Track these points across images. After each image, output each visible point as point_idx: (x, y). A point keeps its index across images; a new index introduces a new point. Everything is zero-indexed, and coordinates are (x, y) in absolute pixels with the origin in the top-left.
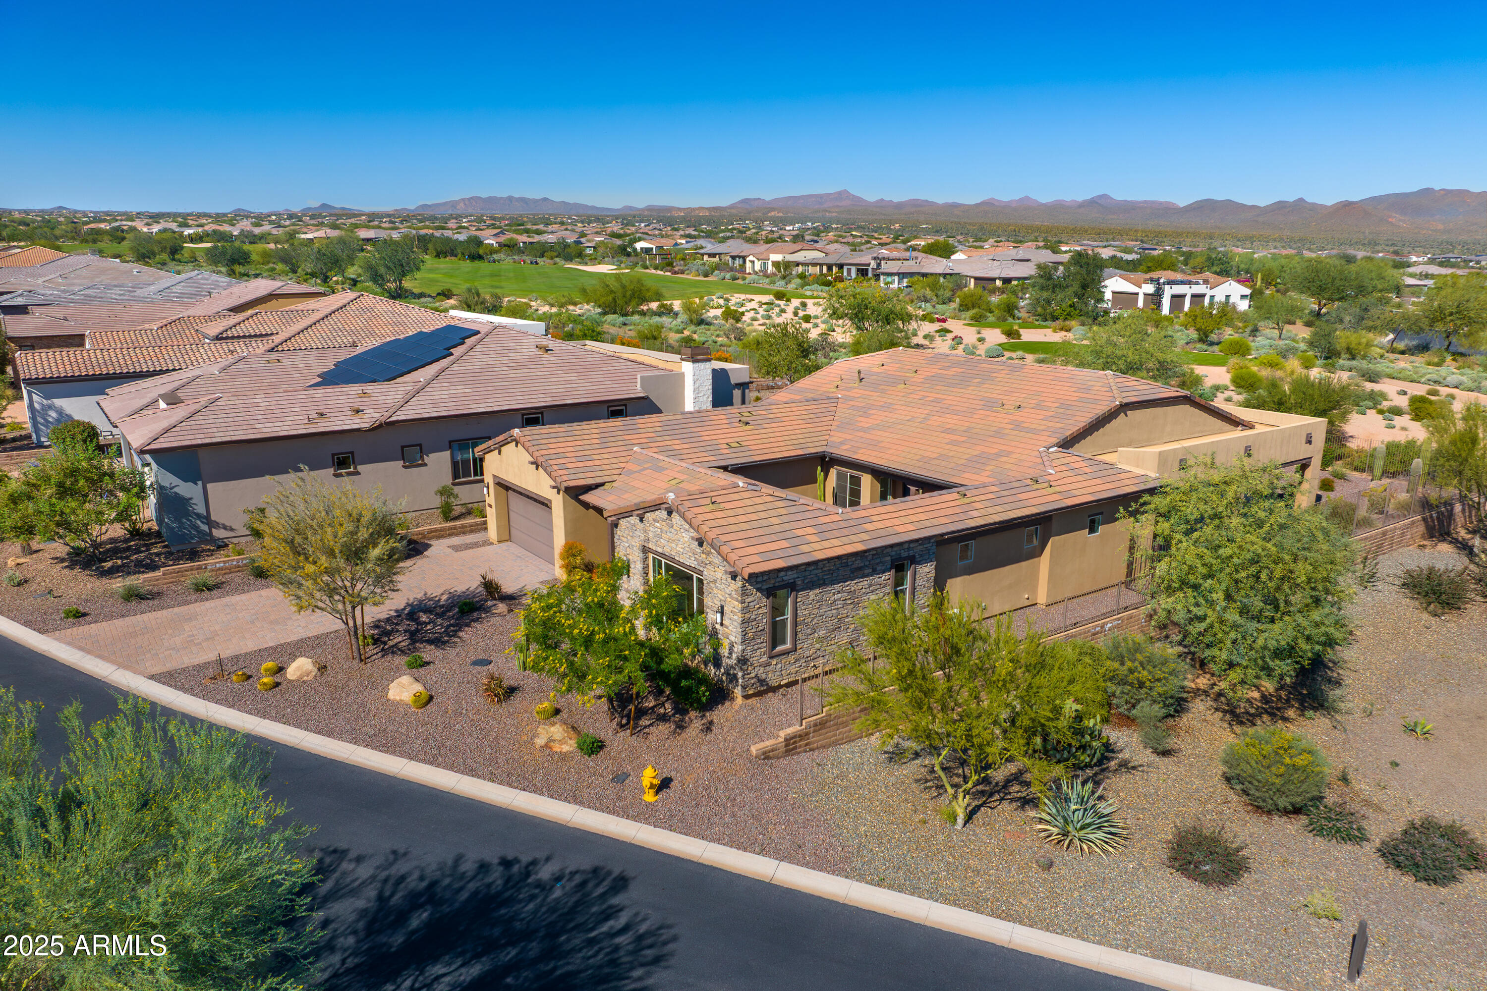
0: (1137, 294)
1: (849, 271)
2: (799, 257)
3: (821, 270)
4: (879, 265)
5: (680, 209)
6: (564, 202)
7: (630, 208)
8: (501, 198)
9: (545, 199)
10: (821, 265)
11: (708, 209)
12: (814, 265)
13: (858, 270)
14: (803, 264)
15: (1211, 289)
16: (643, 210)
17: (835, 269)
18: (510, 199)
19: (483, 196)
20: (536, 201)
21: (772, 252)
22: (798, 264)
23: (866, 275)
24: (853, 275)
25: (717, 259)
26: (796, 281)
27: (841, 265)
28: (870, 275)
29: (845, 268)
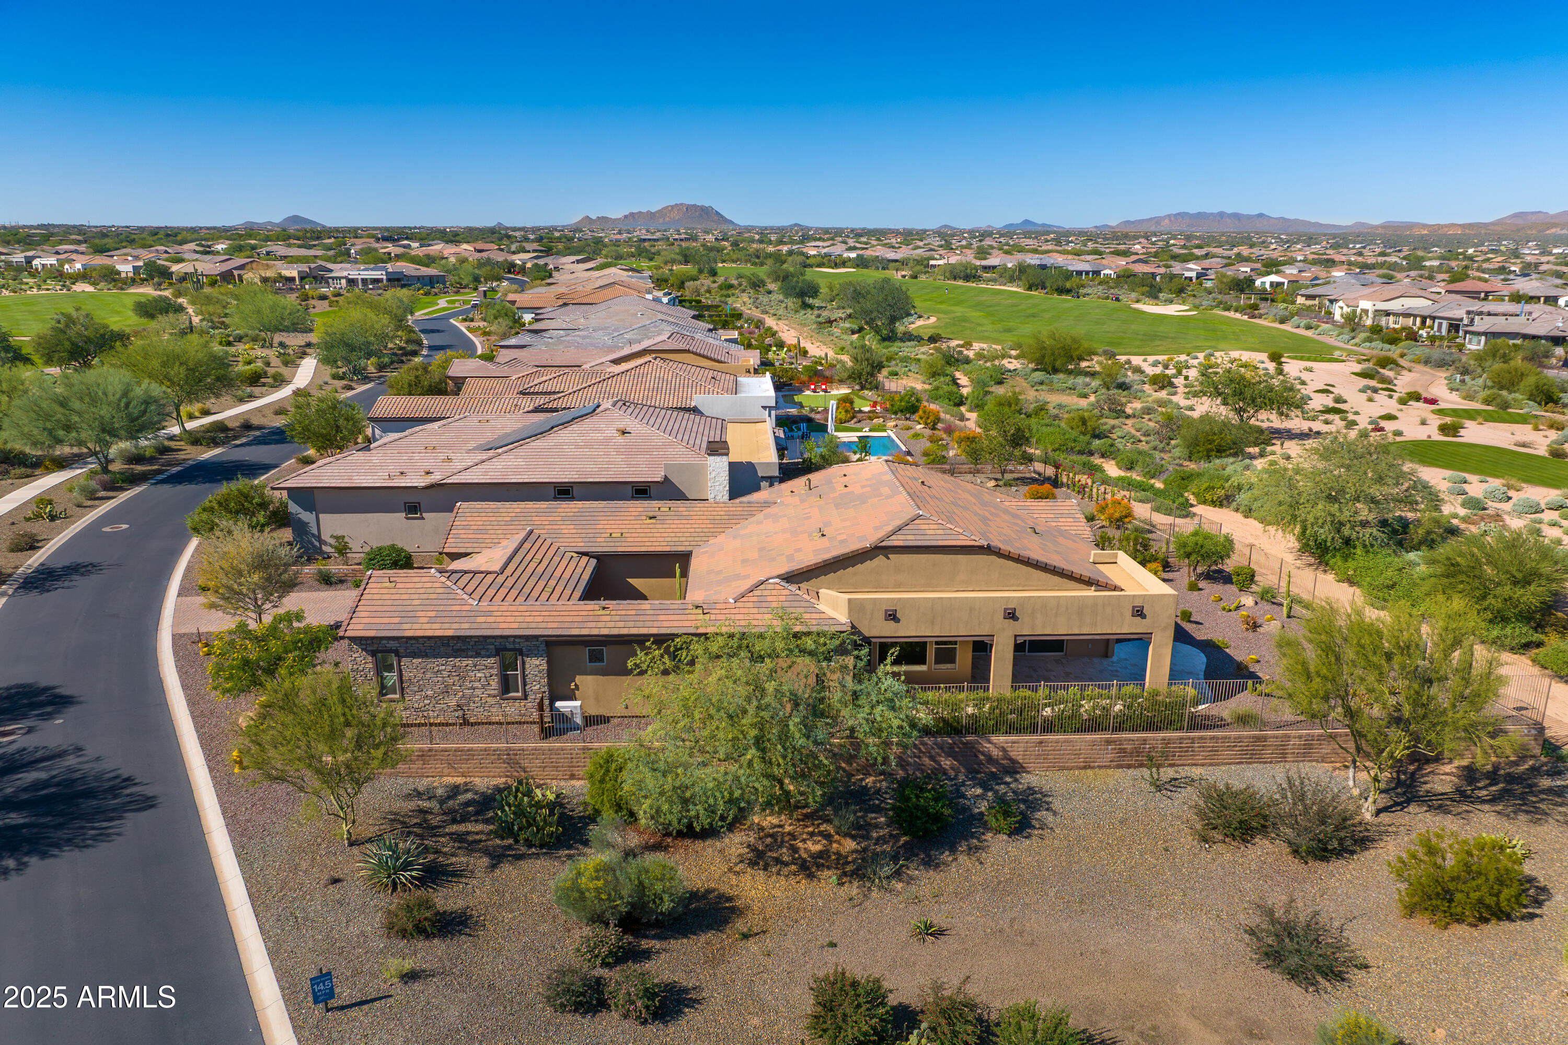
1: (1440, 325)
2: (1394, 306)
3: (1414, 324)
4: (1472, 320)
5: (1424, 226)
6: (1282, 218)
8: (1212, 214)
9: (1261, 215)
10: (1415, 316)
11: (1463, 226)
12: (1407, 315)
13: (1451, 325)
14: (1397, 315)
16: (1377, 227)
17: (1428, 322)
18: (1222, 215)
19: (1192, 212)
20: (1250, 217)
21: (1366, 297)
22: (1388, 314)
23: (1457, 331)
24: (1444, 331)
25: (1316, 302)
26: (1363, 335)
27: (1434, 318)
28: (1461, 333)
29: (1437, 321)
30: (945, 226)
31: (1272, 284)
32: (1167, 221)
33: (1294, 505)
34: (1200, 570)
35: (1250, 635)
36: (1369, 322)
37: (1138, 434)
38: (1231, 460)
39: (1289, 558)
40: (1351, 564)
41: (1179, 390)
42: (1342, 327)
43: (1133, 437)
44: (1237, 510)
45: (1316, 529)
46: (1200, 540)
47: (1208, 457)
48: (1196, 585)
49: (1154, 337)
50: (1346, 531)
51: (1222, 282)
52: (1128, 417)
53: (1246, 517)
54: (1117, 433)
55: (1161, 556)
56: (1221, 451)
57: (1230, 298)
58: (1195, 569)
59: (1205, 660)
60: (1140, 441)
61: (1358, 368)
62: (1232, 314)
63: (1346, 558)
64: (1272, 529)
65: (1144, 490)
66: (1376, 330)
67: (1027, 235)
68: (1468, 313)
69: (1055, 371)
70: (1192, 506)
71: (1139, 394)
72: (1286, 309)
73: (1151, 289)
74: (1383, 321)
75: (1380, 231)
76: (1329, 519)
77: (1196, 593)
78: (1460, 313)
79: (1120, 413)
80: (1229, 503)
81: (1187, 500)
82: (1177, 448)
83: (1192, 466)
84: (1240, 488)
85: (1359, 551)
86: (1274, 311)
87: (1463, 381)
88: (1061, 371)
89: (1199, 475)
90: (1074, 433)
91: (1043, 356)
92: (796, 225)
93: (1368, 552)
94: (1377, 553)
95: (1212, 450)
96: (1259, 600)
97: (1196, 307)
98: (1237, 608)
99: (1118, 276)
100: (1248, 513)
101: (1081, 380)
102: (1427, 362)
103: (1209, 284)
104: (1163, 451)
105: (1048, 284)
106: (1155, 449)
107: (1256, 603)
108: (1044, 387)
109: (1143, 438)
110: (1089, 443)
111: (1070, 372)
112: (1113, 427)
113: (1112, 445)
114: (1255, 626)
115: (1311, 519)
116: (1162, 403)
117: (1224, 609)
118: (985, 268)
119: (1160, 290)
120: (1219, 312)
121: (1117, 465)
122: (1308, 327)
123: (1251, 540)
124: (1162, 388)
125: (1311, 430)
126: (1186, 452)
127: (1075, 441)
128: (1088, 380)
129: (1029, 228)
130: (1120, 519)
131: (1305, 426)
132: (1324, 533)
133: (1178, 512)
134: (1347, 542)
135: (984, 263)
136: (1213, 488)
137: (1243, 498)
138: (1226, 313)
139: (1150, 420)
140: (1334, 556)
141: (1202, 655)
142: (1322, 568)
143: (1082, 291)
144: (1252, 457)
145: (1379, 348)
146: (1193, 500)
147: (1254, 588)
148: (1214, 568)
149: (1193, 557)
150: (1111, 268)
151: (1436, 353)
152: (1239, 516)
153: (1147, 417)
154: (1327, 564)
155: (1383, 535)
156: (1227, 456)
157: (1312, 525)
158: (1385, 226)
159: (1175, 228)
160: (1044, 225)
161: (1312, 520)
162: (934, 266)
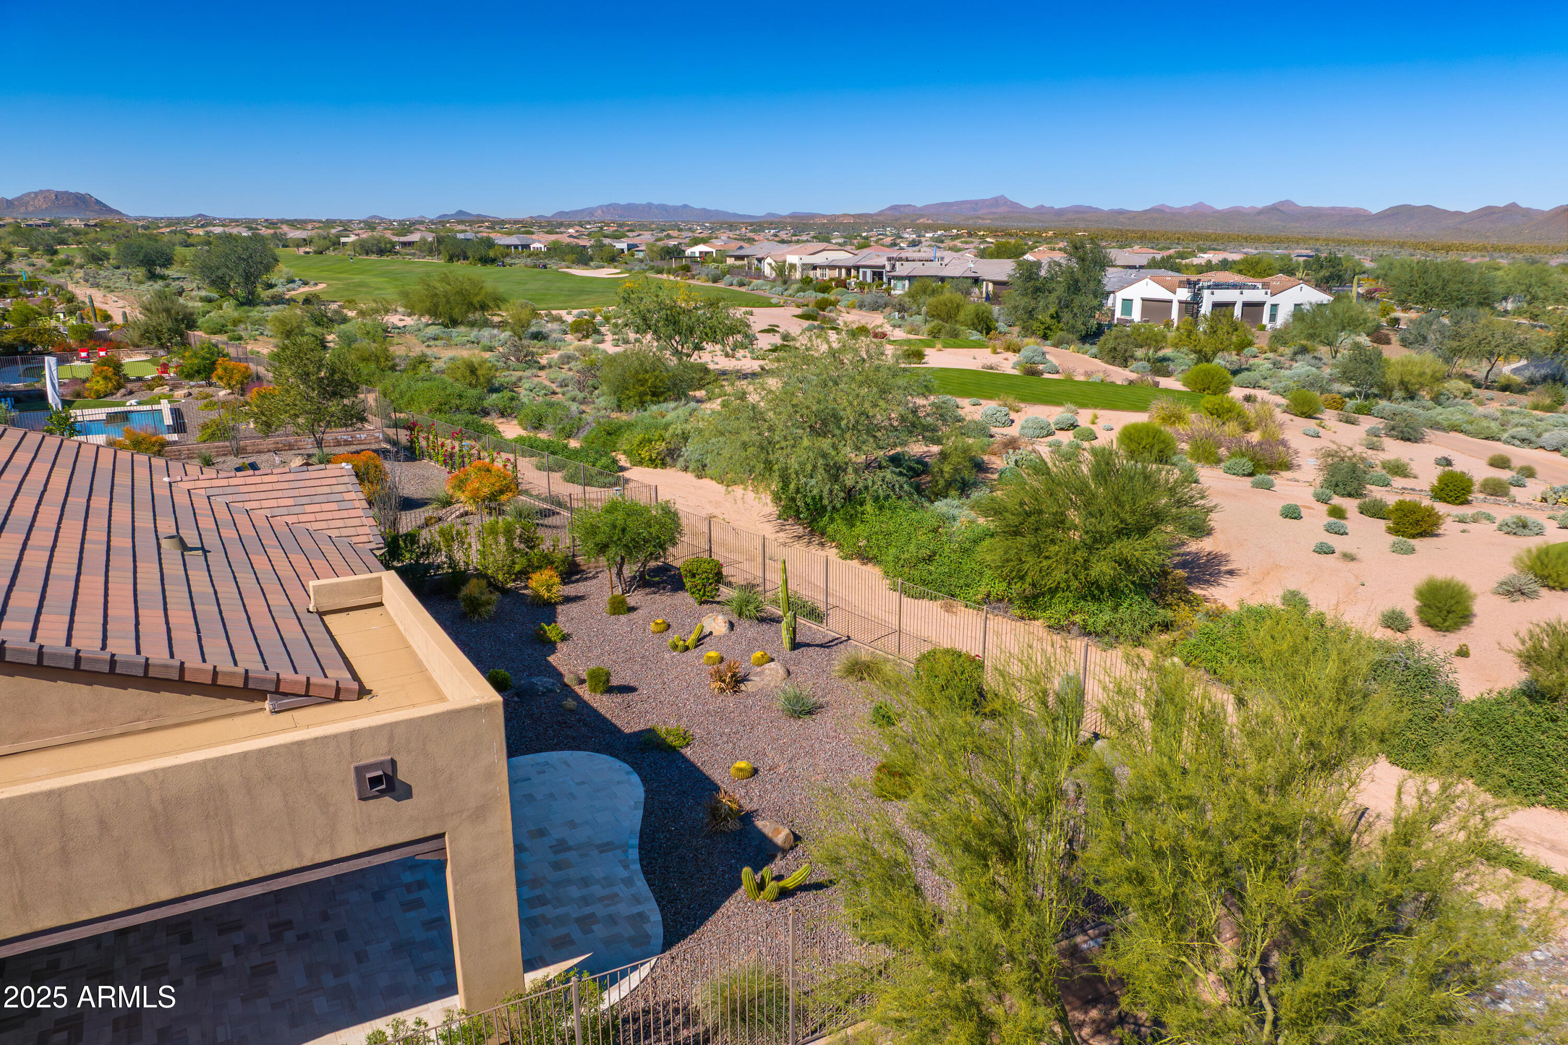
0: (1171, 302)
1: (864, 273)
2: (819, 259)
3: (840, 273)
4: (894, 267)
5: (824, 216)
6: (704, 209)
7: (774, 215)
8: (640, 205)
9: (685, 206)
10: (840, 268)
11: (853, 216)
12: (832, 267)
13: (874, 273)
14: (823, 267)
15: (1273, 295)
16: (785, 217)
17: (853, 272)
18: (649, 205)
19: (622, 203)
20: (676, 209)
21: (791, 253)
22: (815, 268)
23: (881, 279)
24: (869, 280)
25: (745, 262)
26: (795, 286)
27: (857, 268)
28: (885, 279)
29: (861, 270)
30: (374, 217)
31: (701, 253)
32: (599, 212)
33: (767, 446)
34: (629, 570)
35: (730, 700)
36: (798, 275)
37: (554, 386)
38: (672, 405)
39: (768, 530)
40: (860, 528)
41: (606, 338)
42: (774, 280)
43: (545, 387)
44: (686, 469)
45: (803, 480)
46: (620, 516)
47: (643, 403)
48: (623, 602)
49: (581, 292)
50: (849, 479)
51: (652, 251)
52: (542, 368)
53: (699, 477)
54: (526, 384)
55: (558, 556)
56: (657, 395)
57: (664, 264)
58: (620, 573)
59: (639, 792)
60: (554, 393)
61: (799, 311)
62: (665, 276)
63: (850, 521)
64: (738, 490)
65: (553, 453)
66: (806, 282)
67: (460, 222)
68: (889, 259)
69: (454, 323)
70: (623, 469)
71: (559, 344)
72: (717, 268)
73: (582, 258)
74: (811, 274)
75: (789, 220)
76: (821, 461)
77: (623, 618)
78: (882, 261)
79: (530, 361)
80: (674, 460)
81: (615, 461)
82: (603, 400)
83: (624, 417)
84: (685, 437)
85: (869, 507)
86: (705, 270)
87: (903, 318)
88: (462, 323)
89: (630, 426)
90: (459, 386)
91: (436, 306)
92: (199, 215)
93: (881, 508)
94: (894, 509)
95: (646, 394)
96: (735, 618)
97: (630, 271)
98: (700, 641)
99: (549, 249)
100: (701, 471)
101: (486, 332)
102: (861, 306)
103: (641, 255)
104: (584, 401)
105: (469, 254)
106: (574, 400)
107: (732, 626)
108: (438, 343)
109: (558, 390)
110: (481, 399)
111: (473, 324)
112: (520, 379)
113: (512, 399)
114: (737, 681)
115: (794, 464)
116: (585, 352)
117: (675, 647)
118: (404, 244)
119: (591, 259)
120: (651, 275)
121: (521, 424)
122: (741, 284)
123: (710, 510)
124: (587, 337)
125: (763, 369)
126: (613, 400)
127: (460, 397)
128: (495, 331)
129: (463, 218)
130: (493, 497)
131: (755, 366)
132: (818, 485)
133: (602, 479)
134: (850, 495)
135: (403, 239)
136: (650, 441)
137: (690, 450)
138: (659, 276)
139: (570, 369)
140: (832, 520)
141: (635, 778)
142: (816, 540)
143: (508, 260)
144: (699, 401)
145: (812, 296)
146: (623, 460)
147: (725, 592)
148: (653, 564)
149: (612, 551)
150: (540, 242)
151: (868, 298)
152: (690, 477)
153: (566, 367)
154: (823, 534)
155: (902, 479)
156: (665, 400)
157: (797, 473)
158: (793, 216)
159: (608, 218)
160: (478, 216)
161: (796, 466)
162: (344, 244)
